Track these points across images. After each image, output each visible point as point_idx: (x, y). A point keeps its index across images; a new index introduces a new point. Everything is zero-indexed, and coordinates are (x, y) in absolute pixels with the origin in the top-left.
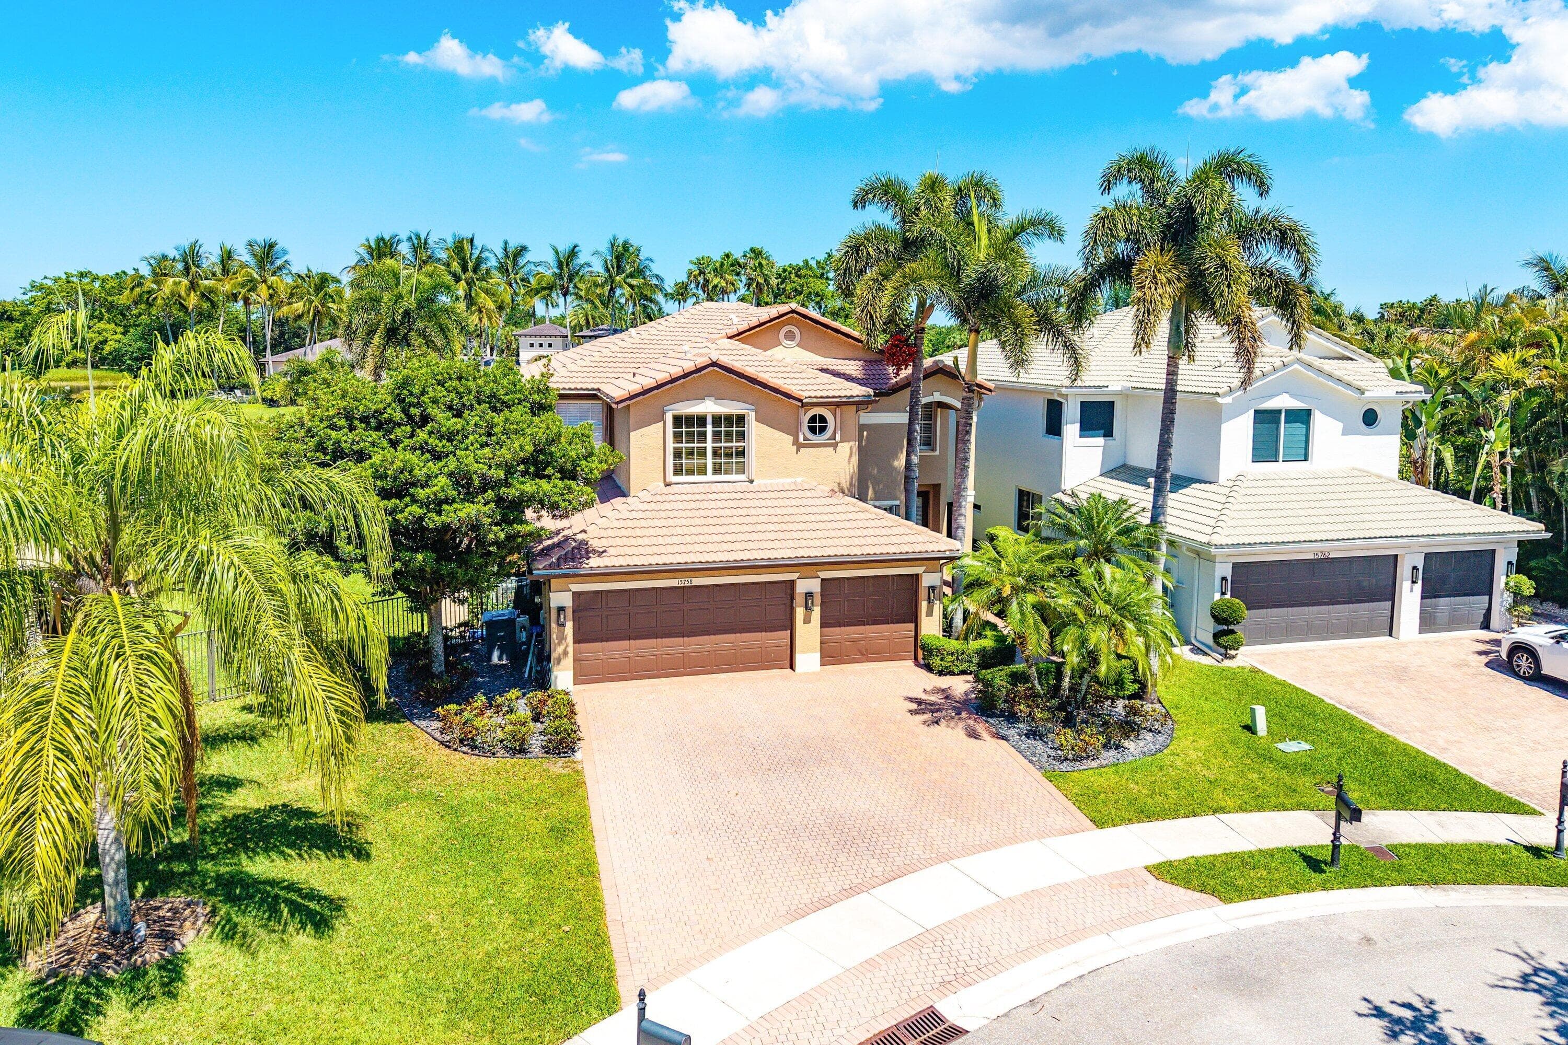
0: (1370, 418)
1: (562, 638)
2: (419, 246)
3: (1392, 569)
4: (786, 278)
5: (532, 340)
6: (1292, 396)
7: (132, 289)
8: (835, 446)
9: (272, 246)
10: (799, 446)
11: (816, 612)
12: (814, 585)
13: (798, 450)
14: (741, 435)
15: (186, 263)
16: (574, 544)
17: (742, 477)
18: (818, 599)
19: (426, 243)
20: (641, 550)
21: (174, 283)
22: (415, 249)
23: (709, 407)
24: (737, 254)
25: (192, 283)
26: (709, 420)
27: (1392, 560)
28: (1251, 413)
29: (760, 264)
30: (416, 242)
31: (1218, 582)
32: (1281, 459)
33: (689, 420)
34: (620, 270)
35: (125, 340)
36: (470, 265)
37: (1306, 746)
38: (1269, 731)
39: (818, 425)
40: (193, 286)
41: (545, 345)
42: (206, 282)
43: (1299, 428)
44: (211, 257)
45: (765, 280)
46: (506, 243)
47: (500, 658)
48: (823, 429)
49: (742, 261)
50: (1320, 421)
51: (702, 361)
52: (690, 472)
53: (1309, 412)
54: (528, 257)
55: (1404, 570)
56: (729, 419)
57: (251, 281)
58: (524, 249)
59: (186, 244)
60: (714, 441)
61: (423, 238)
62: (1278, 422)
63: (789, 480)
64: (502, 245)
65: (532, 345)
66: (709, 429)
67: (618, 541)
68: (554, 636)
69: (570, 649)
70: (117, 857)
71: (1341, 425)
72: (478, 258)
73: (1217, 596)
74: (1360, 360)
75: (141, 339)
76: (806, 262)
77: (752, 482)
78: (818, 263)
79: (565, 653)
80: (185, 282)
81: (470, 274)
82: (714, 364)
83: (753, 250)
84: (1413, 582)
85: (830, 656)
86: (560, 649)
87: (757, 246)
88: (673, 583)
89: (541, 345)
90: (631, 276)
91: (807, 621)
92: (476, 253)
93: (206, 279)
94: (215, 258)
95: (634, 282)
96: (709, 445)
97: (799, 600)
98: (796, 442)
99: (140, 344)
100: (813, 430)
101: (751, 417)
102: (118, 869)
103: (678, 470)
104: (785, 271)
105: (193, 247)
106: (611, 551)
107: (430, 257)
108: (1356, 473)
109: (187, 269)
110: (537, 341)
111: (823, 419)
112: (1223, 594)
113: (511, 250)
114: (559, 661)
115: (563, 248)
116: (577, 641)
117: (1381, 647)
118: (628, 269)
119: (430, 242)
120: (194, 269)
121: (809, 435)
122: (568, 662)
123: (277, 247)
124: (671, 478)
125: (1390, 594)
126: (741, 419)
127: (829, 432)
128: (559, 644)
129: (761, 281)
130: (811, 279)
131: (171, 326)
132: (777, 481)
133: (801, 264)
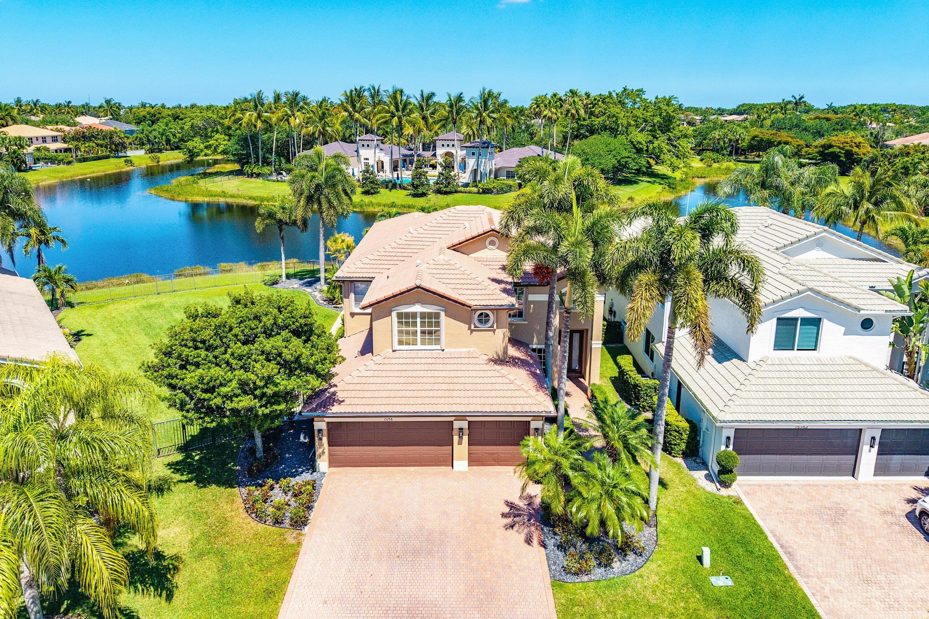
0: (867, 324)
1: (321, 445)
2: (375, 93)
3: (858, 436)
4: (596, 104)
5: (443, 142)
6: (805, 310)
7: (230, 118)
8: (494, 331)
9: (297, 95)
10: (472, 331)
11: (465, 438)
12: (464, 425)
13: (471, 333)
14: (438, 324)
15: (256, 103)
16: (328, 395)
17: (438, 347)
18: (466, 432)
19: (378, 92)
20: (363, 401)
21: (250, 115)
22: (373, 97)
23: (418, 308)
24: (561, 94)
25: (259, 114)
26: (418, 315)
27: (858, 432)
28: (775, 320)
29: (574, 101)
30: (373, 91)
31: (724, 440)
32: (796, 348)
33: (407, 315)
34: (486, 107)
35: (229, 144)
36: (401, 107)
37: (730, 582)
38: (712, 566)
39: (484, 318)
40: (259, 116)
41: (451, 145)
42: (266, 114)
43: (814, 329)
44: (269, 98)
45: (577, 111)
46: (422, 91)
47: (305, 438)
48: (487, 321)
49: (563, 98)
50: (827, 326)
51: (411, 285)
52: (408, 344)
53: (820, 320)
54: (435, 99)
55: (866, 438)
56: (430, 315)
57: (286, 115)
58: (433, 94)
59: (255, 93)
60: (421, 327)
61: (376, 88)
62: (796, 325)
63: (465, 350)
64: (420, 93)
65: (443, 145)
66: (419, 320)
67: (353, 394)
68: (317, 444)
69: (326, 451)
70: (35, 610)
71: (843, 329)
72: (405, 102)
73: (723, 448)
74: (891, 262)
75: (237, 143)
76: (610, 93)
77: (443, 350)
78: (617, 94)
79: (323, 453)
80: (255, 115)
81: (400, 113)
82: (418, 287)
83: (571, 91)
84: (872, 446)
85: (473, 461)
86: (320, 451)
87: (574, 88)
88: (382, 420)
89: (448, 145)
90: (493, 112)
91: (460, 443)
92: (404, 98)
93: (266, 112)
94: (271, 100)
95: (494, 115)
96: (419, 329)
97: (455, 432)
98: (469, 328)
99: (236, 146)
100: (480, 321)
101: (443, 314)
102: (36, 614)
103: (401, 343)
104: (595, 99)
105: (259, 93)
106: (347, 401)
107: (380, 101)
108: (851, 361)
109: (256, 106)
110: (446, 143)
111: (487, 315)
112: (727, 446)
113: (425, 95)
114: (320, 456)
115: (454, 95)
116: (330, 445)
117: (840, 487)
118: (491, 108)
119: (380, 90)
120: (259, 107)
121: (478, 324)
122: (326, 456)
123: (299, 95)
124: (397, 347)
125: (855, 451)
126: (437, 316)
127: (490, 324)
128: (320, 448)
129: (574, 112)
130: (611, 105)
131: (250, 136)
132: (457, 350)
133: (607, 94)
